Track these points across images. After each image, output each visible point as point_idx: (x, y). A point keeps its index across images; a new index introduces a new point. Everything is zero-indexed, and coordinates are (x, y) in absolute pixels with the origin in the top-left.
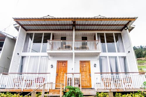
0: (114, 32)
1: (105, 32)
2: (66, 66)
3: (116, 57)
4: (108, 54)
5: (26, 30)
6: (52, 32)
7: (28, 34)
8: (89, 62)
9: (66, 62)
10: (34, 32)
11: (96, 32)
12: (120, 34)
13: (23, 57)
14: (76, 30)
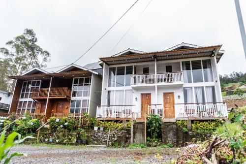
0: (201, 59)
1: (191, 60)
2: (150, 99)
3: (202, 88)
4: (193, 85)
5: (109, 65)
6: (133, 65)
7: (110, 69)
8: (172, 93)
9: (150, 94)
10: (116, 66)
11: (181, 61)
12: (210, 60)
13: (109, 92)
14: (157, 60)
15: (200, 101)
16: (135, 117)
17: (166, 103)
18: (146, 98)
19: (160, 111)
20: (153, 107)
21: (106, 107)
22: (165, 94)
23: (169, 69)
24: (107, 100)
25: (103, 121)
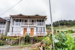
0: (42, 19)
1: (39, 19)
4: (39, 26)
5: (13, 18)
6: (22, 19)
9: (26, 28)
10: (16, 19)
11: (36, 19)
13: (13, 27)
14: (29, 18)
15: (41, 31)
16: (21, 35)
17: (31, 31)
18: (25, 30)
19: (29, 34)
20: (27, 32)
21: (11, 32)
22: (31, 29)
23: (33, 21)
24: (12, 30)
25: (10, 37)
